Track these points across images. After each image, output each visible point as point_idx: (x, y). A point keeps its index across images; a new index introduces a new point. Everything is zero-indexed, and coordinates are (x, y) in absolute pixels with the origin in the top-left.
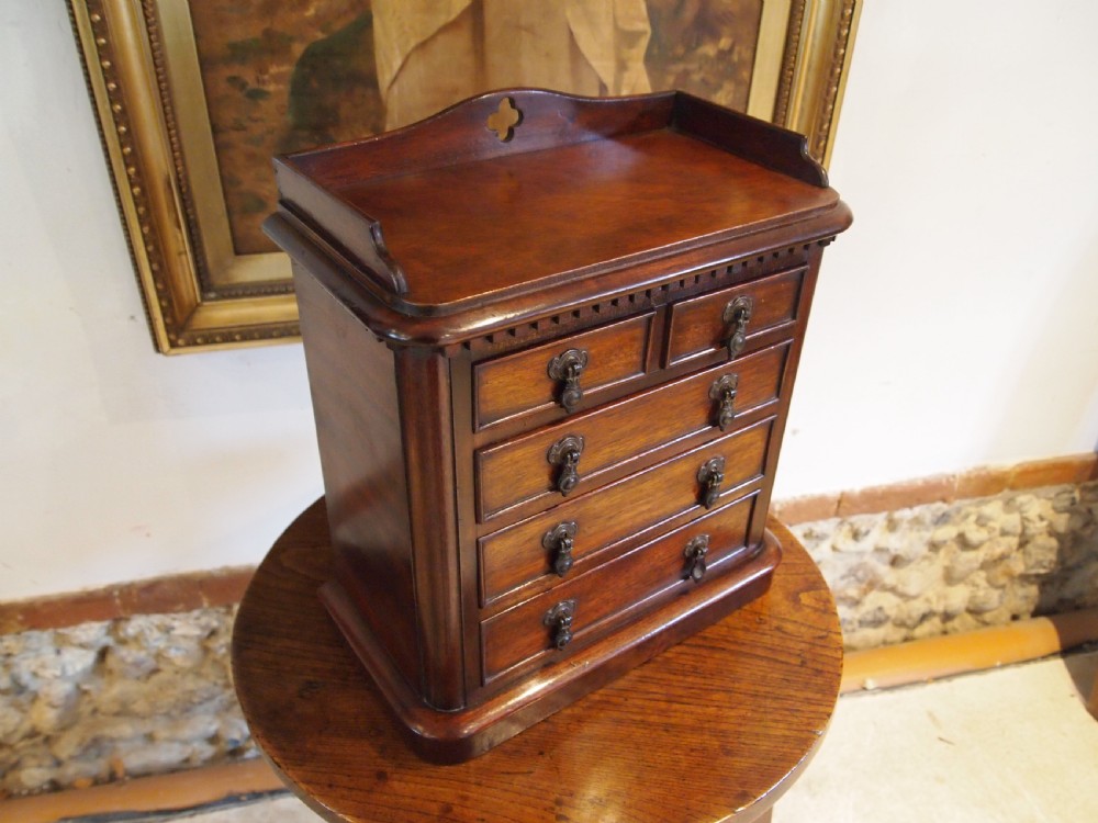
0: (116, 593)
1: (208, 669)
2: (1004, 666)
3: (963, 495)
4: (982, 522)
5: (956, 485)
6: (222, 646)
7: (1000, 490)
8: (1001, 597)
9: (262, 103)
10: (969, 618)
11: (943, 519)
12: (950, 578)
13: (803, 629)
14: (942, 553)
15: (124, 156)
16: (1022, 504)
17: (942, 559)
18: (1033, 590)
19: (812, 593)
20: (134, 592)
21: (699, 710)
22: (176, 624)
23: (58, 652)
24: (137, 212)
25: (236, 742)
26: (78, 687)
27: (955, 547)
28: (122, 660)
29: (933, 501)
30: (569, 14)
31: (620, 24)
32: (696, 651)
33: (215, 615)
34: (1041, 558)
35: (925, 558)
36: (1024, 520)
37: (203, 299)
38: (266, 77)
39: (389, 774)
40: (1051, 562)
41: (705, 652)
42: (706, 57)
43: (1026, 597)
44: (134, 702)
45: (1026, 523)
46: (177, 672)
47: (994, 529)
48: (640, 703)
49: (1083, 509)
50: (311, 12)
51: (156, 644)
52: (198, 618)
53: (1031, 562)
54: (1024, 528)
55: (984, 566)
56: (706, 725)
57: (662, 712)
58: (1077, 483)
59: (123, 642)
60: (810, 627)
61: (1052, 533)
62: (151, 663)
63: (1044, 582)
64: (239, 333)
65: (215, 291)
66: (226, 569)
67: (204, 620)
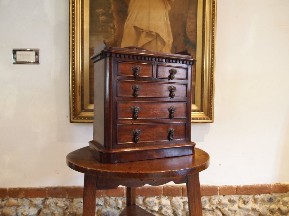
0: (47, 189)
3: (275, 192)
5: (272, 188)
6: (68, 212)
11: (271, 200)
15: (72, 79)
20: (51, 189)
22: (59, 202)
23: (29, 208)
28: (44, 213)
37: (81, 111)
59: (45, 207)
62: (50, 215)
65: (84, 110)
66: (74, 186)
67: (66, 202)
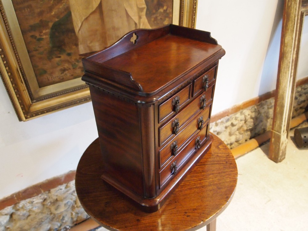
0: (15, 196)
1: (46, 211)
2: (248, 153)
3: (232, 113)
4: (236, 119)
5: (230, 111)
6: (49, 203)
7: (240, 110)
8: (242, 136)
9: (42, 42)
10: (236, 144)
11: (228, 120)
12: (230, 134)
13: (223, 154)
14: (228, 129)
15: (4, 64)
16: (244, 112)
17: (228, 130)
18: (249, 133)
19: (221, 145)
20: (21, 194)
21: (208, 180)
22: (34, 200)
24: (10, 81)
25: (56, 229)
26: (5, 227)
27: (231, 126)
28: (19, 215)
29: (225, 116)
30: (125, 5)
31: (138, 6)
32: (201, 166)
33: (45, 194)
34: (250, 124)
35: (225, 131)
36: (245, 116)
37: (32, 103)
38: (42, 34)
39: (140, 219)
40: (252, 125)
41: (203, 166)
42: (161, 12)
43: (248, 135)
44: (24, 227)
45: (246, 117)
46: (36, 214)
47: (239, 120)
48: (193, 183)
49: (257, 110)
50: (53, 13)
51: (29, 208)
52: (40, 197)
53: (248, 126)
54: (245, 118)
55: (238, 129)
56: (211, 184)
57: (200, 183)
58: (256, 104)
59: (18, 210)
60: (224, 153)
61: (251, 118)
62: (28, 214)
63: (251, 130)
64: (45, 110)
65: (36, 100)
66: (47, 180)
67: (42, 197)
